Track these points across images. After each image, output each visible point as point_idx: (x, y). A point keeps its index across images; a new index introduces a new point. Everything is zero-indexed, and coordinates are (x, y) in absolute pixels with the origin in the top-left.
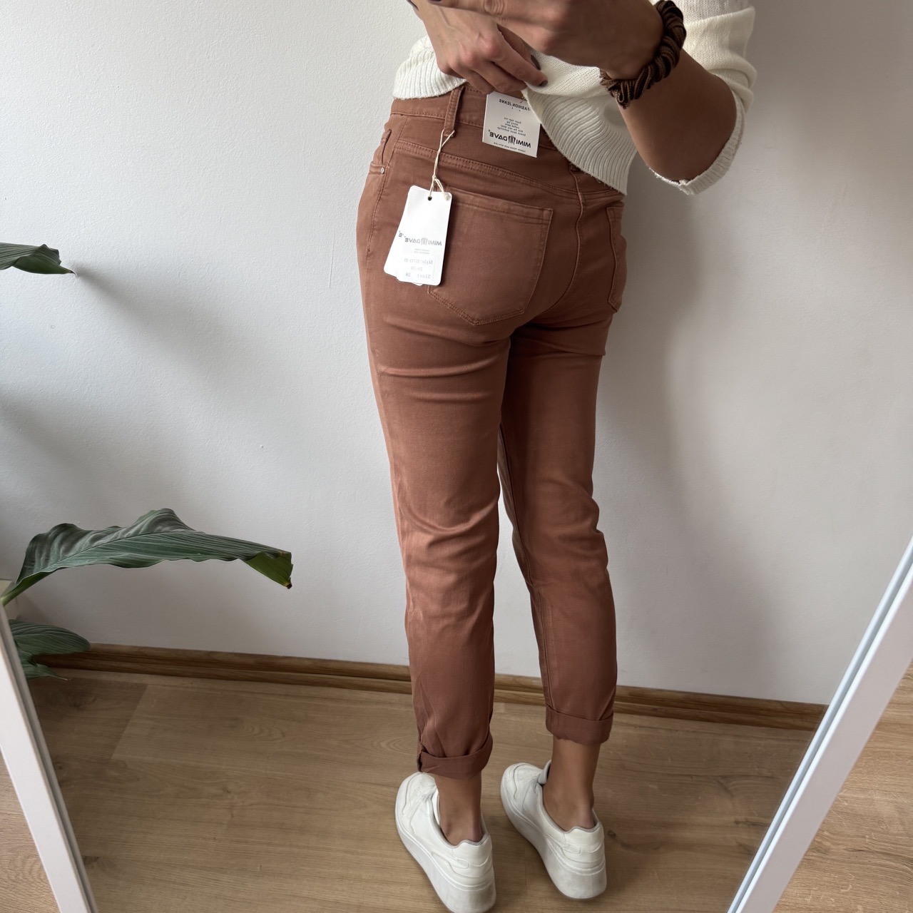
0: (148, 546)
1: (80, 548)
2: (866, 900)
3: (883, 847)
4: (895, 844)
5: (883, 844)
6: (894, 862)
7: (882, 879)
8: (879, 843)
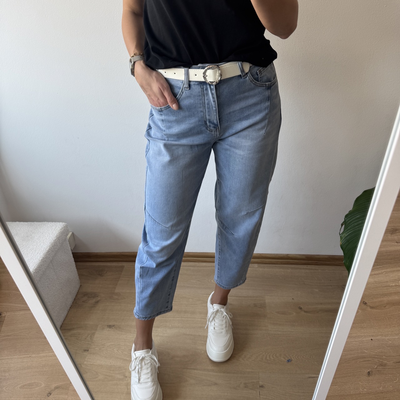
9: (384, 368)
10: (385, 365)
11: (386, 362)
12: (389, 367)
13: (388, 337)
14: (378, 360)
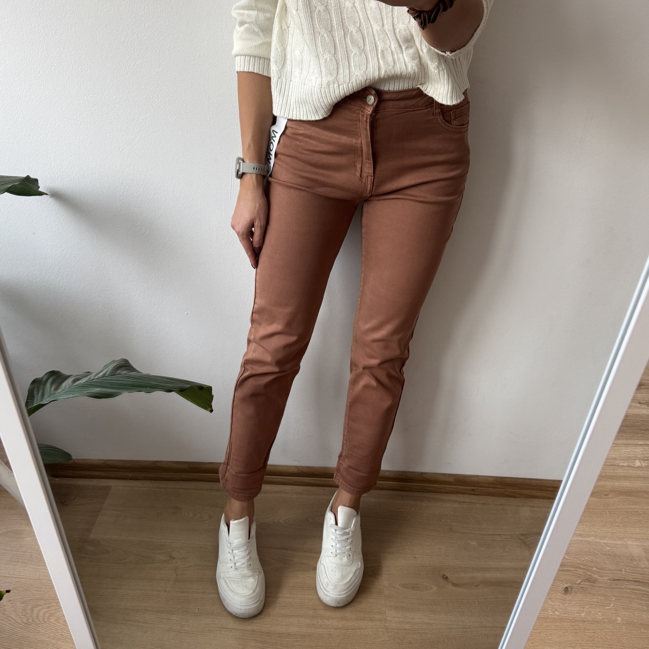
0: (112, 384)
1: (65, 387)
10: (595, 581)
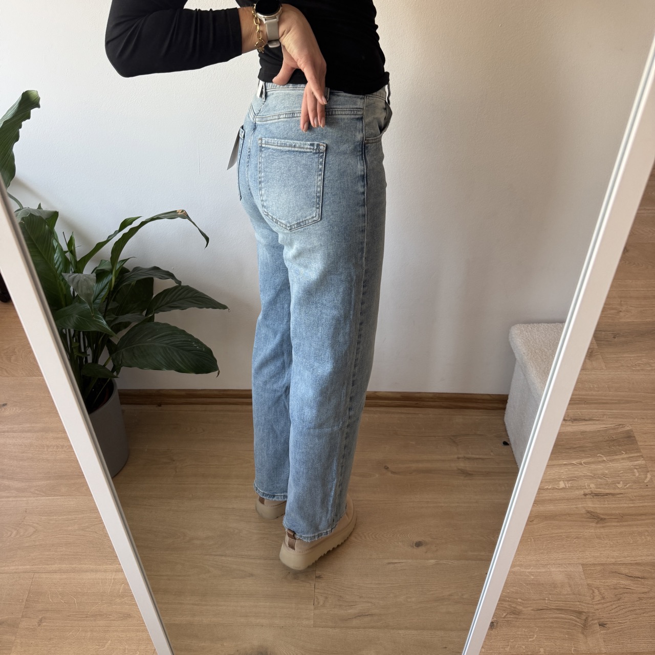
2: (546, 644)
3: (557, 605)
4: (565, 601)
5: (556, 602)
6: (564, 614)
7: (556, 628)
8: (554, 602)
9: (517, 618)
11: (521, 608)
12: (525, 617)
13: (529, 569)
14: (509, 605)
